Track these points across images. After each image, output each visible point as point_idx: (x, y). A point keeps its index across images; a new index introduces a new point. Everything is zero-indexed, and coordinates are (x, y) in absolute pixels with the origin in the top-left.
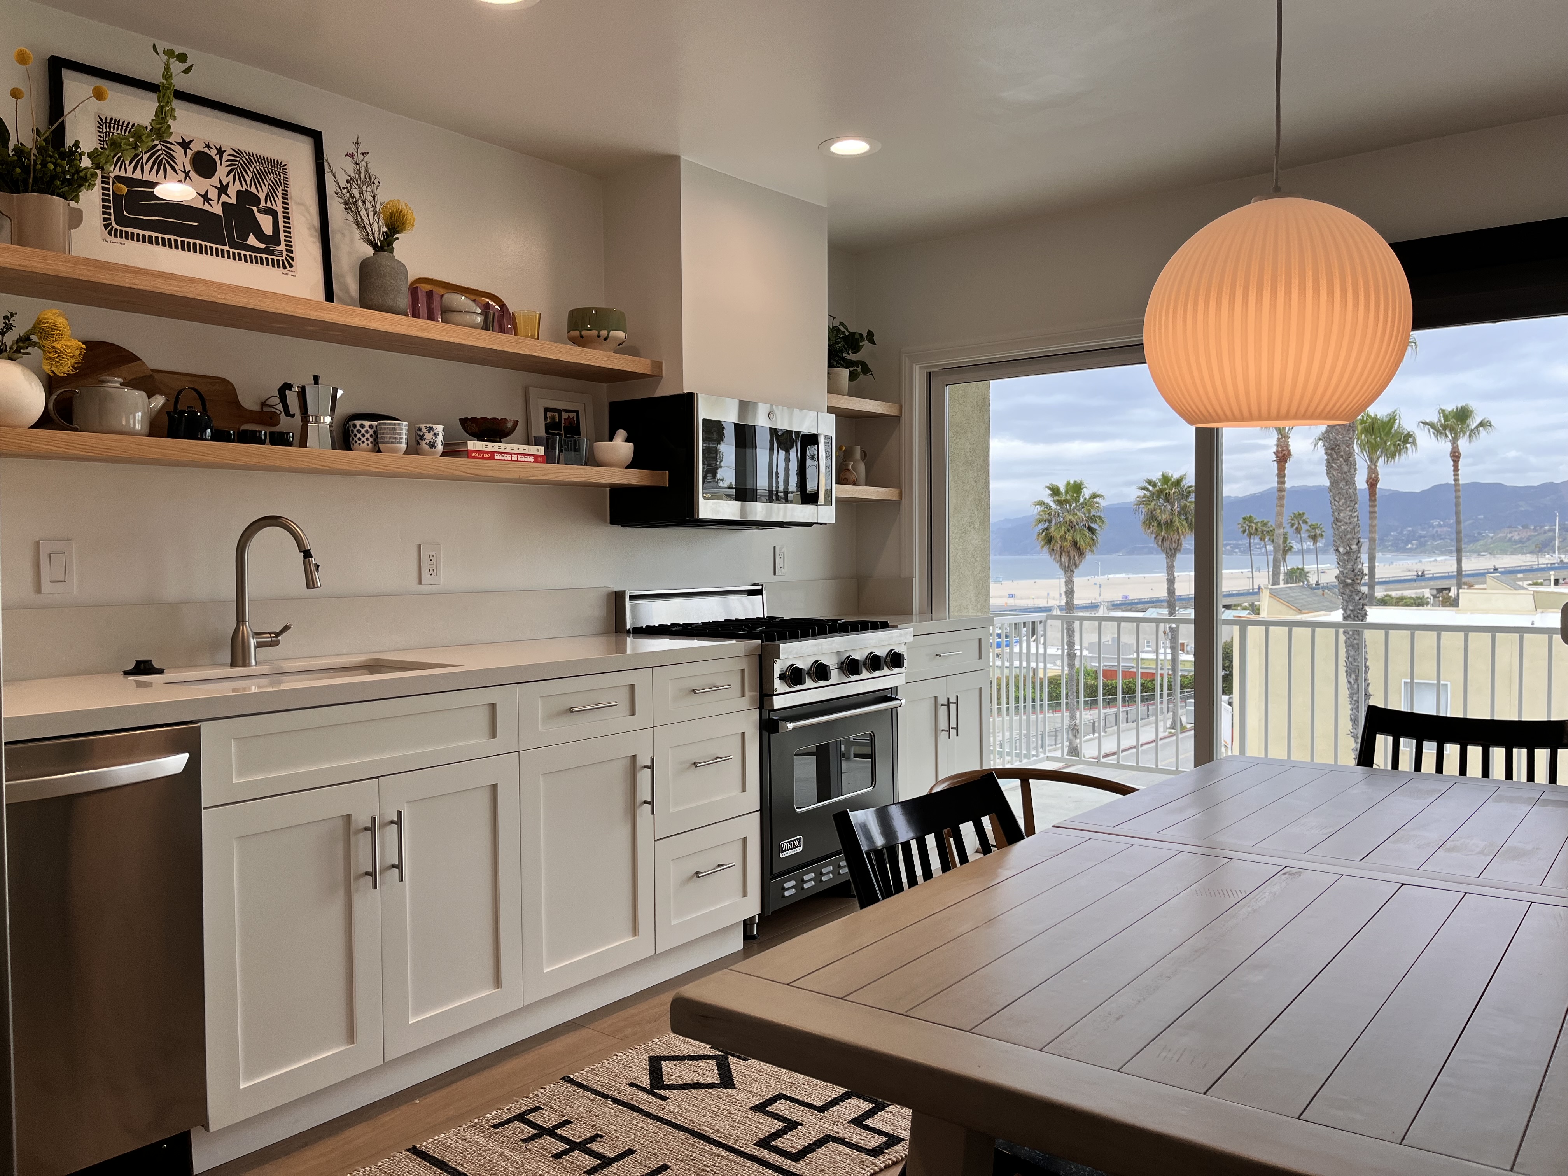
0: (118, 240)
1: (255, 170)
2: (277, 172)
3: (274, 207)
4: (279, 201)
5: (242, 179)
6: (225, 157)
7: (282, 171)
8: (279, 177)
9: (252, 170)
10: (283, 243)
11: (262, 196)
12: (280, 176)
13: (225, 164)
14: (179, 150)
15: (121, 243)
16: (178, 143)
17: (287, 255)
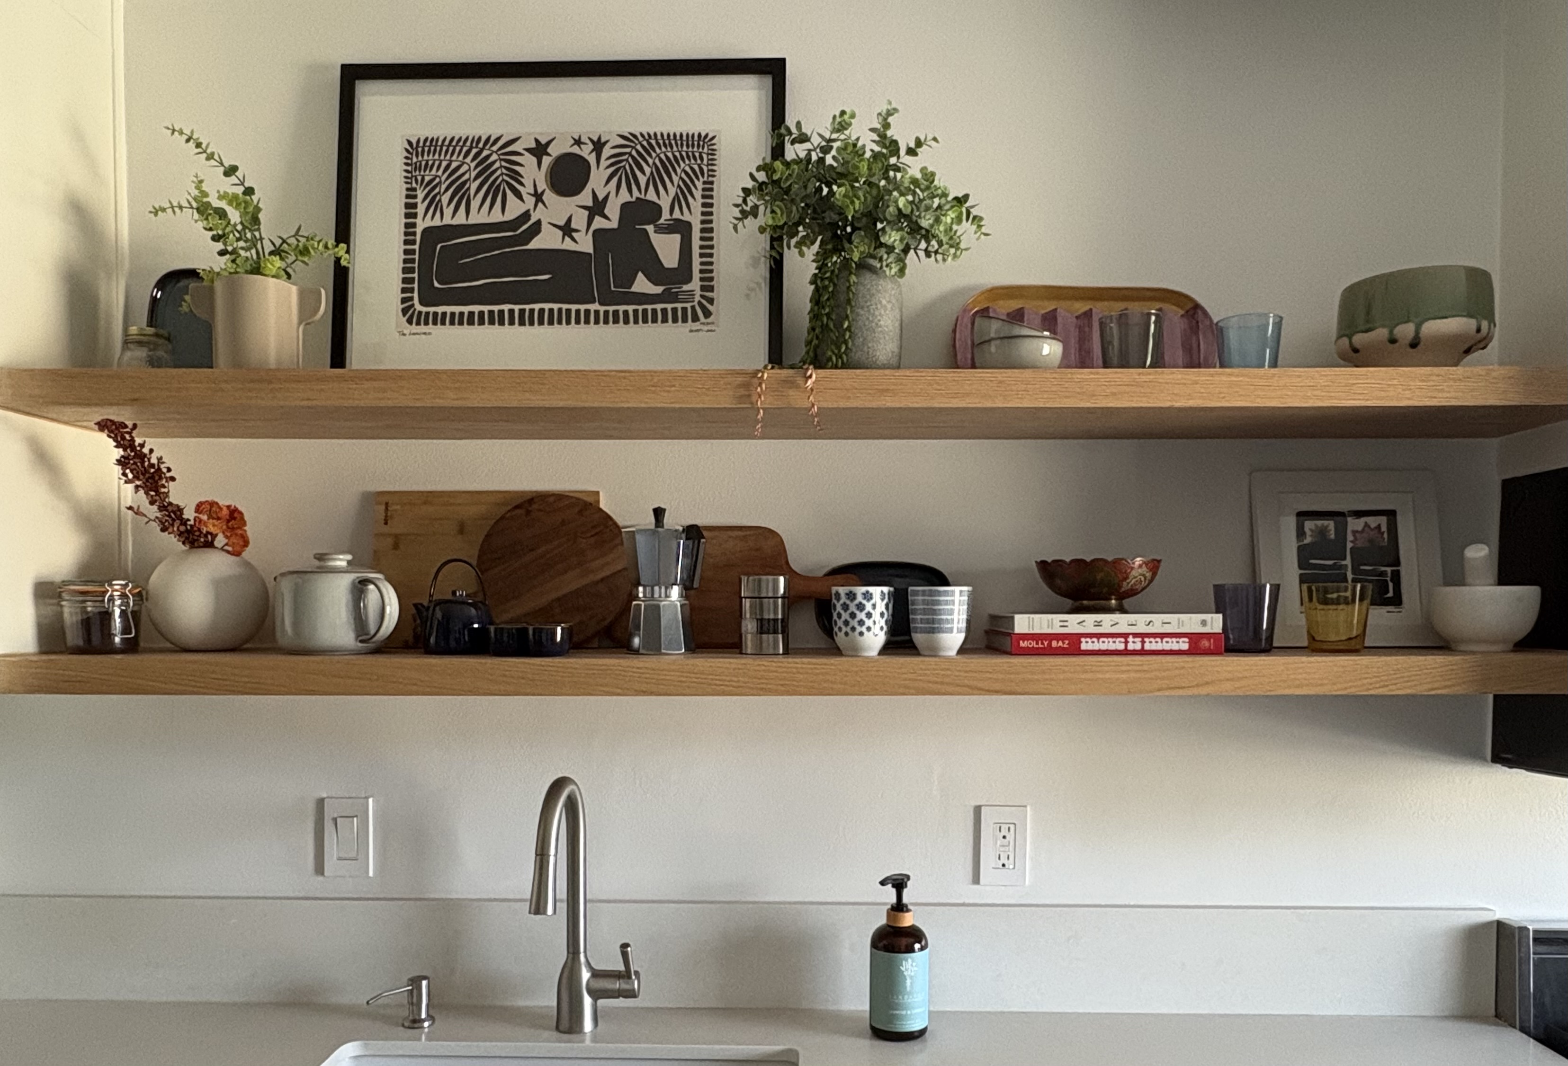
0: (422, 328)
1: (657, 161)
2: (697, 155)
3: (687, 217)
4: (696, 204)
5: (631, 181)
6: (607, 152)
7: (706, 150)
8: (699, 162)
9: (650, 161)
10: (696, 275)
11: (665, 202)
12: (701, 158)
13: (604, 163)
14: (529, 160)
15: (425, 333)
16: (527, 150)
17: (702, 296)
